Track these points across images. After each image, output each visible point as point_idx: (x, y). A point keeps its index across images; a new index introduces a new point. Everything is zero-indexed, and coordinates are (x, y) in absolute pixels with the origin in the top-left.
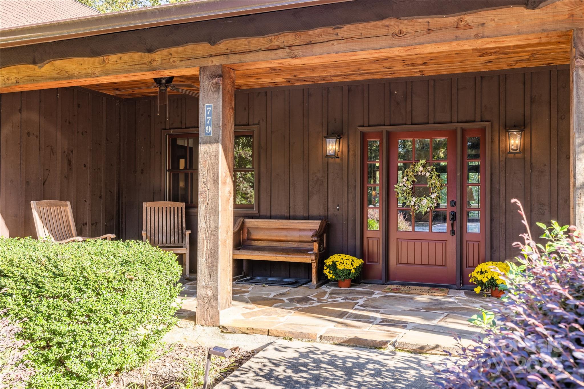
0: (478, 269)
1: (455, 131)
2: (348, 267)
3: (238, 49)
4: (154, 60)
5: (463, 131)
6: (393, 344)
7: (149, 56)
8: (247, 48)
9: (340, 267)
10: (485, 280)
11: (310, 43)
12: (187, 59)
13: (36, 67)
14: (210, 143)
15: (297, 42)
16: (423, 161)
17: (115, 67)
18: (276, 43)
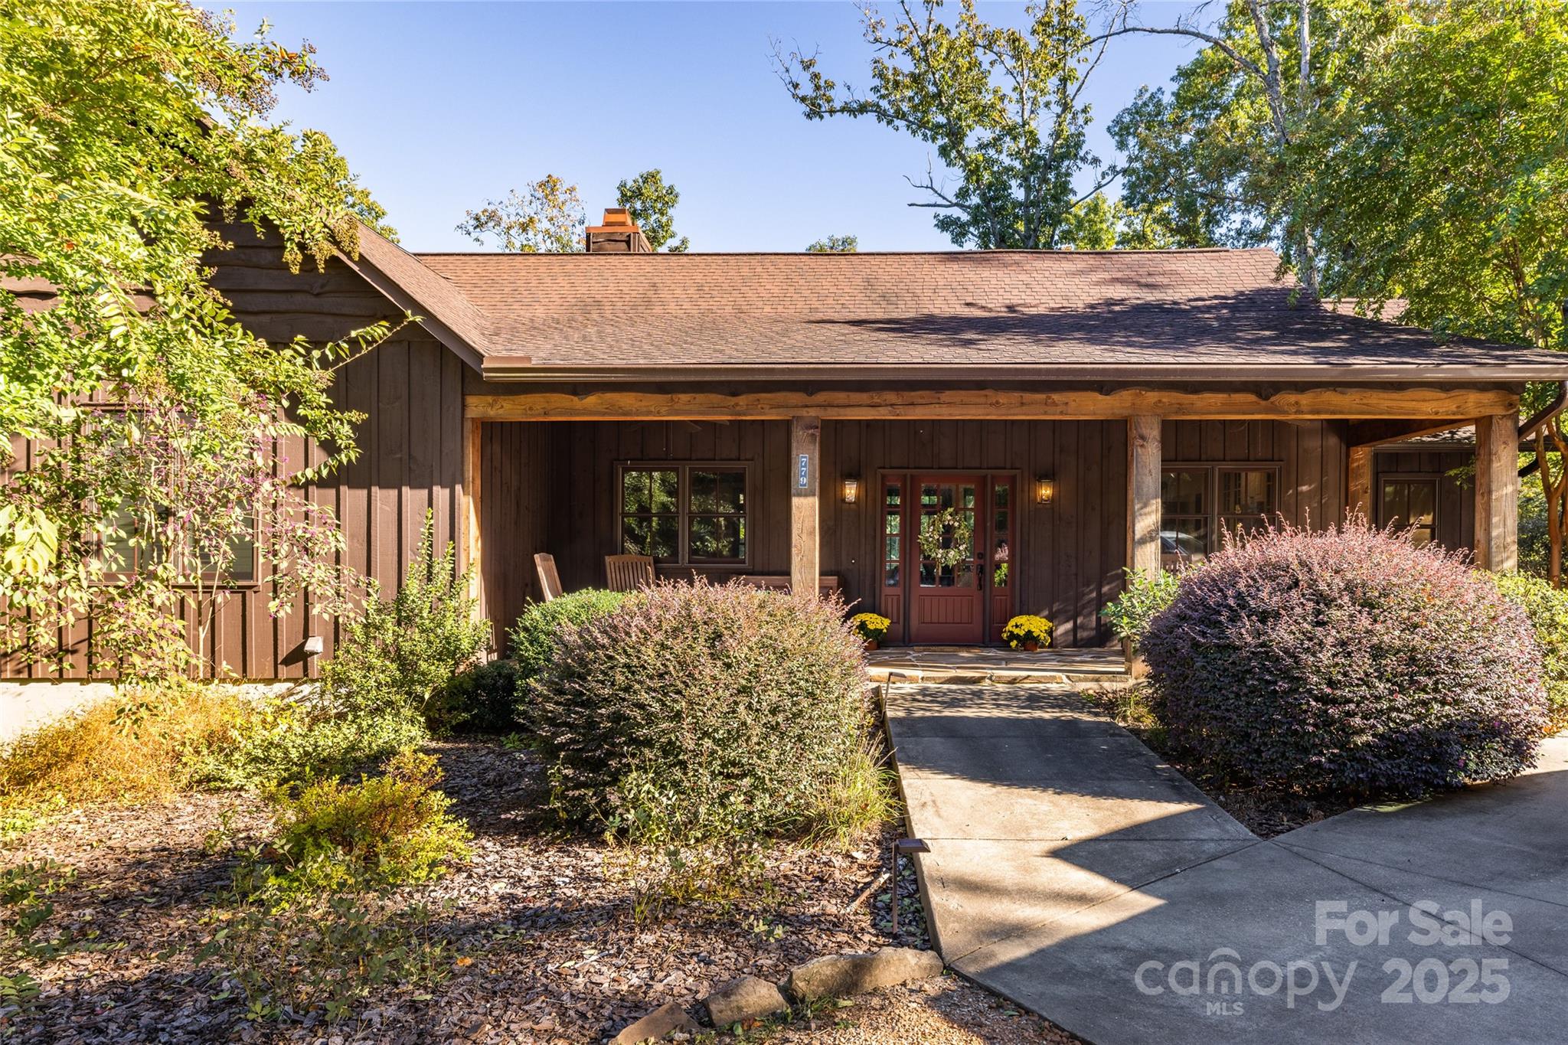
0: (1013, 622)
1: (985, 477)
2: (879, 627)
3: (836, 403)
4: (737, 404)
5: (993, 477)
6: (990, 679)
7: (733, 400)
8: (846, 402)
9: (871, 627)
10: (1022, 633)
11: (912, 404)
12: (779, 407)
13: (575, 399)
14: (806, 496)
15: (899, 401)
16: (950, 510)
17: (687, 408)
18: (876, 400)
